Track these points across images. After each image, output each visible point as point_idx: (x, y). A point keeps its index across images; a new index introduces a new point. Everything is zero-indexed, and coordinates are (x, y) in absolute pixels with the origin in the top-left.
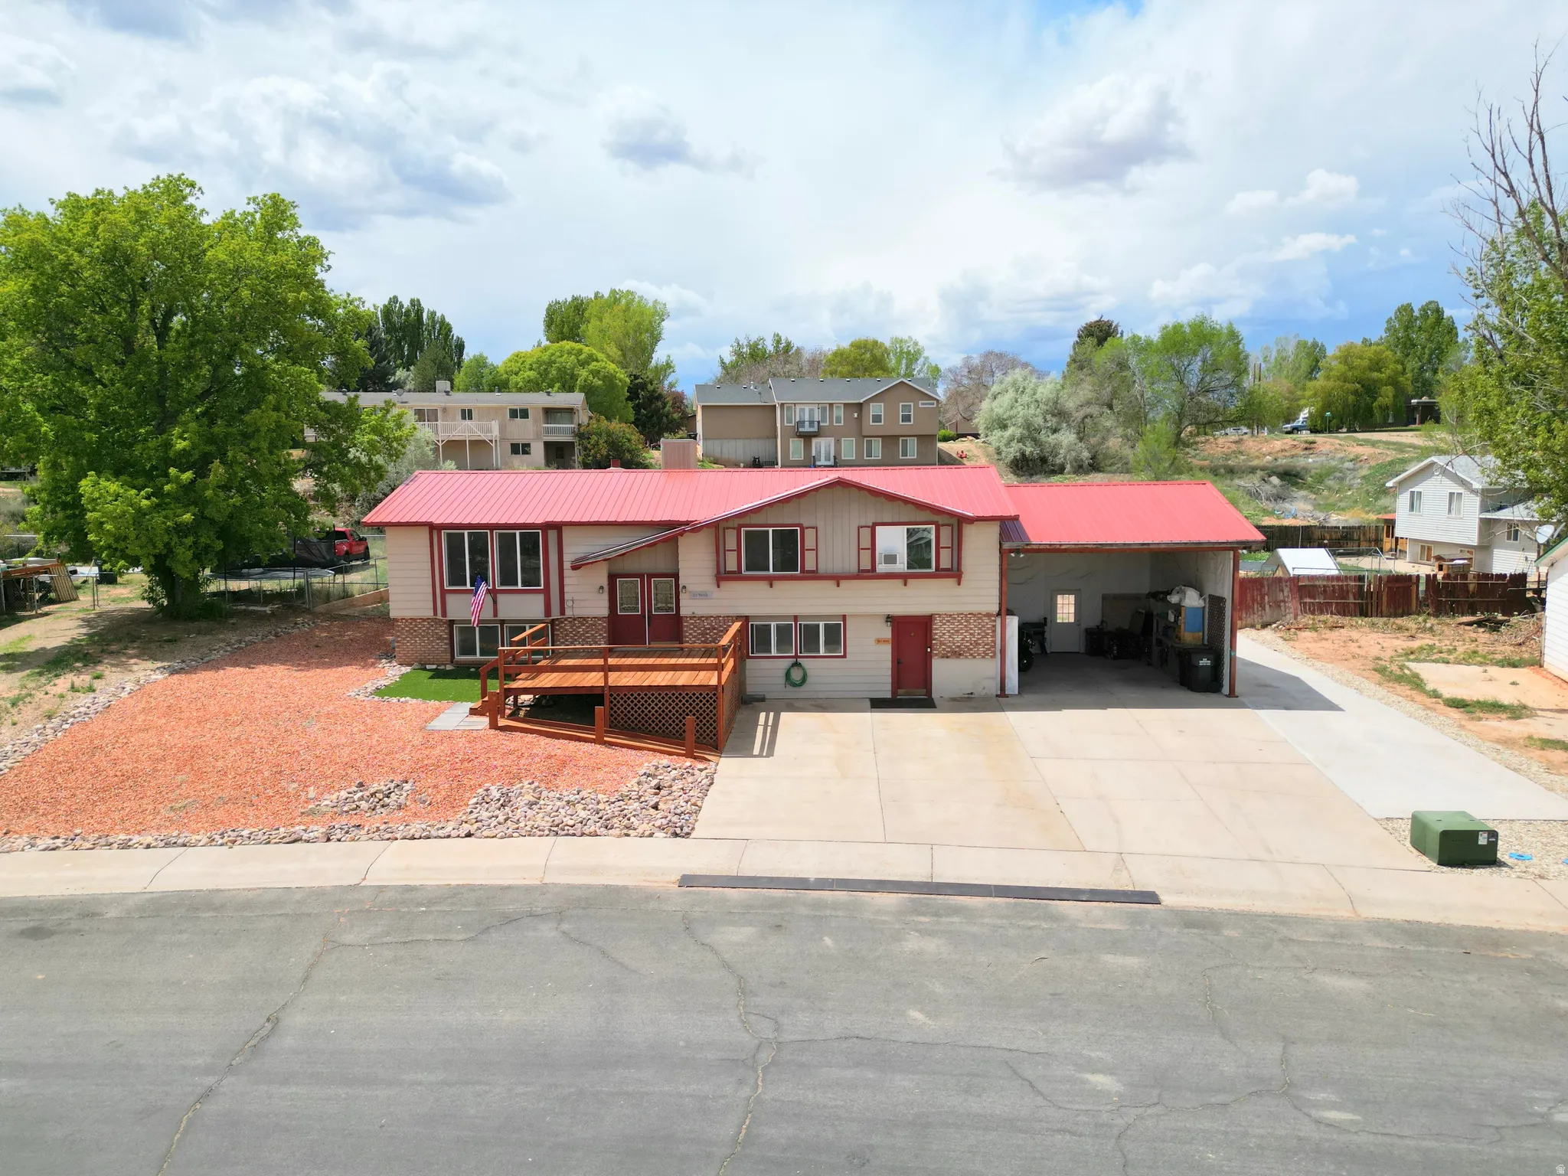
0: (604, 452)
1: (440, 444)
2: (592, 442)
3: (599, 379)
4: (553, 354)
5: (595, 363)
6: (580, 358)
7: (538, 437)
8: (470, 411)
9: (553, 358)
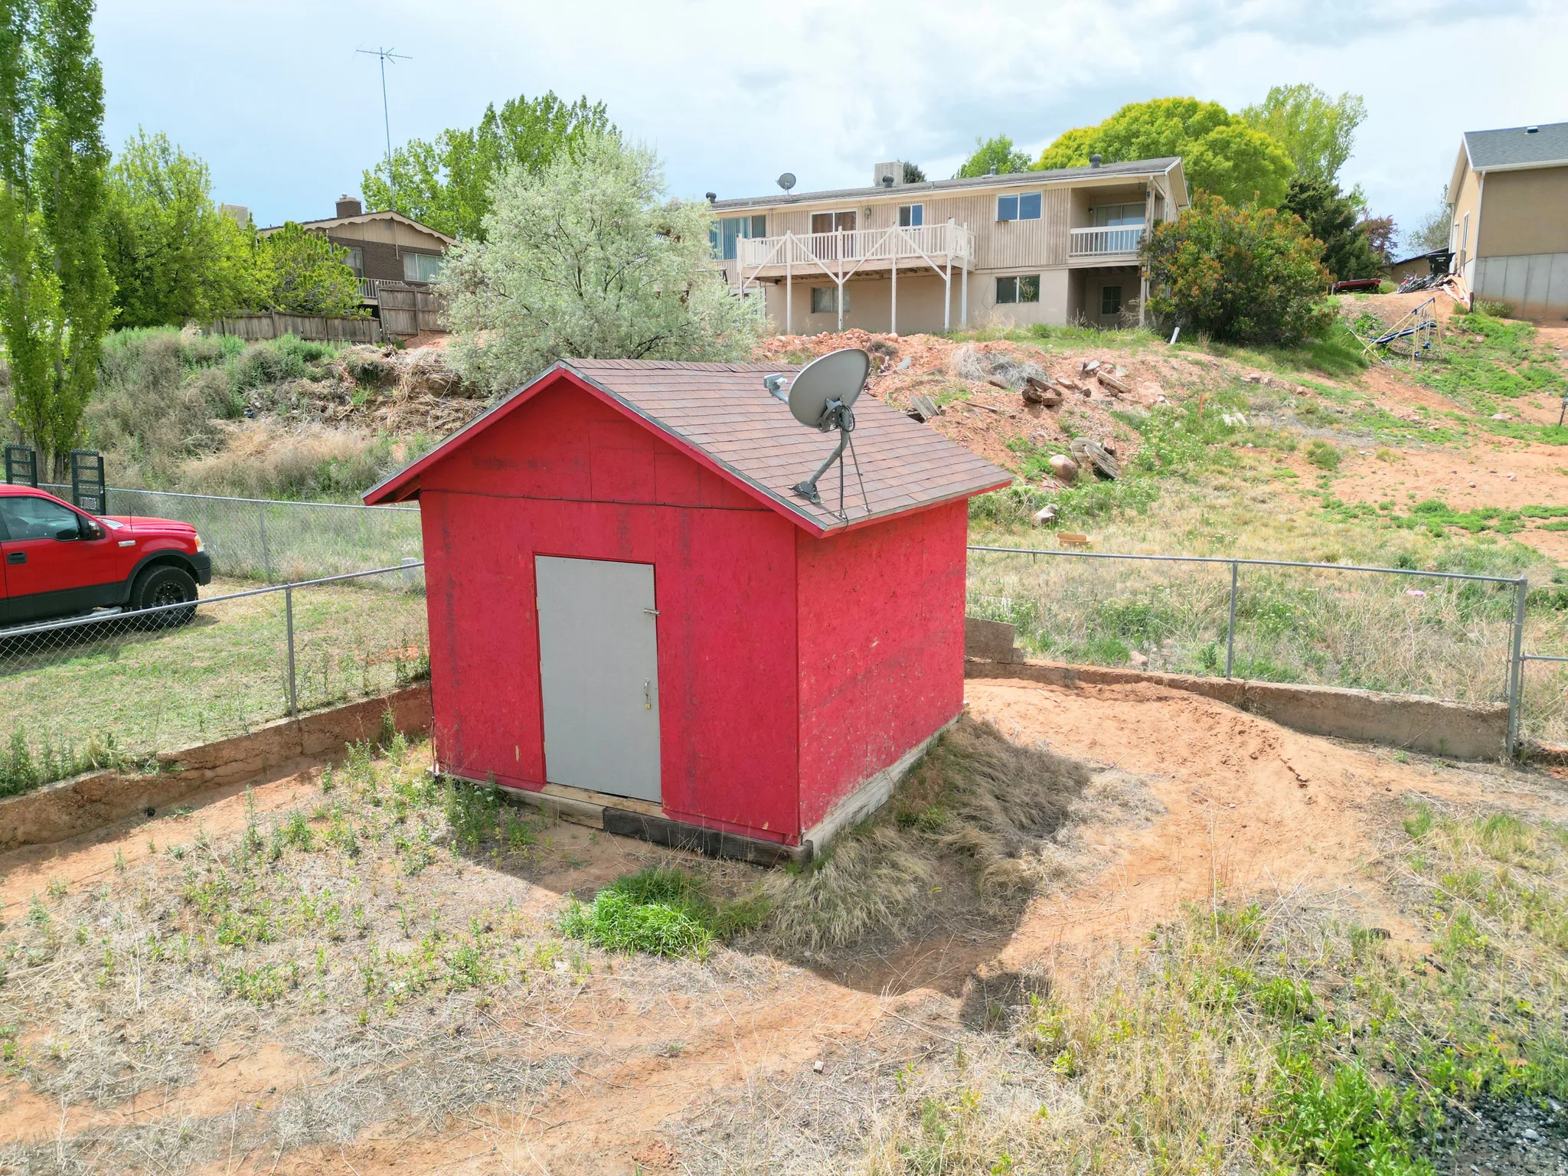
0: (1210, 281)
1: (840, 282)
2: (1183, 258)
3: (1227, 159)
4: (1136, 120)
5: (1222, 128)
6: (1190, 121)
7: (1056, 262)
8: (918, 210)
9: (1134, 127)
